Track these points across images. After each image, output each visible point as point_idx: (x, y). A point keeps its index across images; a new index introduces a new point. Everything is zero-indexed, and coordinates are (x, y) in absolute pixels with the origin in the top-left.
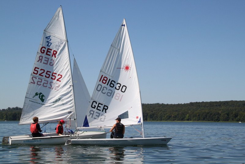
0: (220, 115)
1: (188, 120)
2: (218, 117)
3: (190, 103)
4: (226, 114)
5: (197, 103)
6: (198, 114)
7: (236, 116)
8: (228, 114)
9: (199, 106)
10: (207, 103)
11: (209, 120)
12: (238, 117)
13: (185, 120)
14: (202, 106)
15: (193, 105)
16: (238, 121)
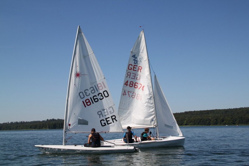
0: (211, 120)
1: (186, 125)
2: (209, 122)
3: (185, 112)
4: (215, 119)
5: (190, 112)
6: (193, 121)
7: (223, 121)
8: (216, 120)
9: (193, 114)
10: (197, 112)
11: (202, 125)
12: (225, 122)
13: (184, 125)
14: (195, 114)
15: (187, 114)
16: (225, 124)
